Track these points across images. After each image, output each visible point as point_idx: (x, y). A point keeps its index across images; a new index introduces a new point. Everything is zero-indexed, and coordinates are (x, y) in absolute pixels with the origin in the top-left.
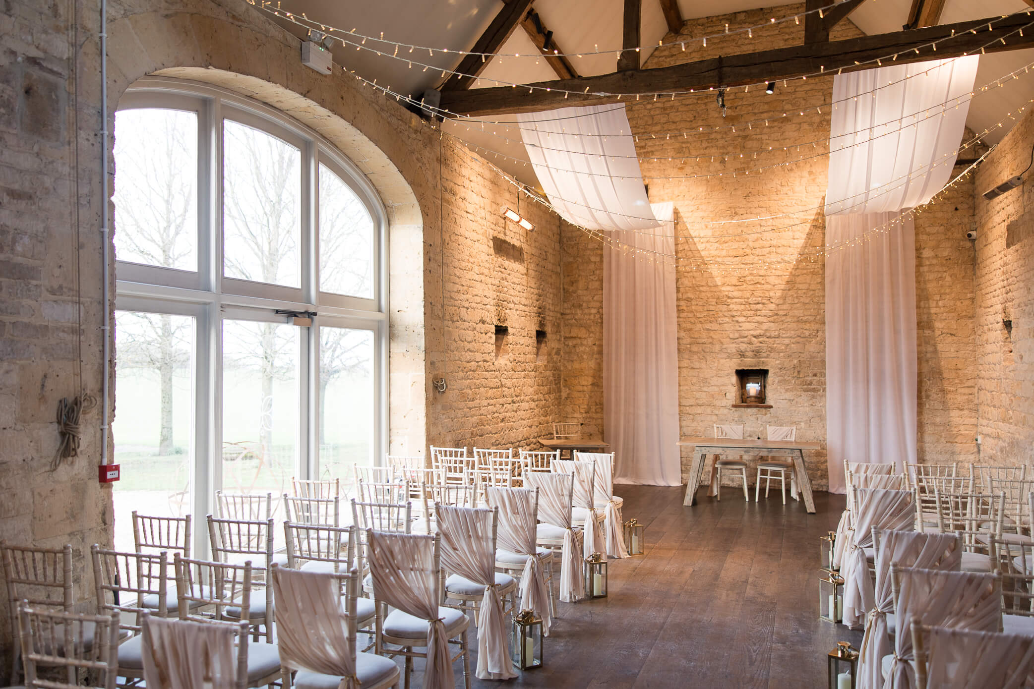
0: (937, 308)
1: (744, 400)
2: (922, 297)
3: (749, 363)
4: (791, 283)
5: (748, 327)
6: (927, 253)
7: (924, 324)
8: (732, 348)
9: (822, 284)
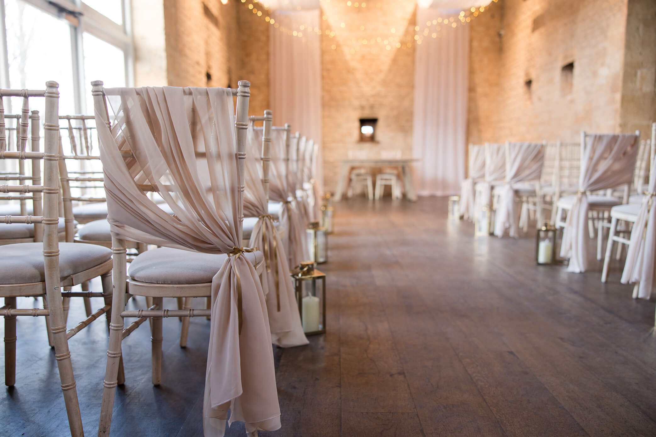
0: (479, 79)
1: (363, 139)
2: (472, 72)
3: (367, 114)
4: (395, 61)
5: (367, 89)
6: (475, 44)
7: (471, 89)
8: (356, 103)
9: (413, 62)
